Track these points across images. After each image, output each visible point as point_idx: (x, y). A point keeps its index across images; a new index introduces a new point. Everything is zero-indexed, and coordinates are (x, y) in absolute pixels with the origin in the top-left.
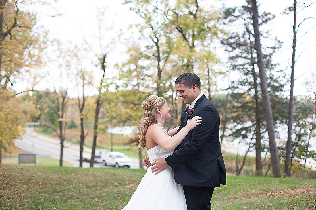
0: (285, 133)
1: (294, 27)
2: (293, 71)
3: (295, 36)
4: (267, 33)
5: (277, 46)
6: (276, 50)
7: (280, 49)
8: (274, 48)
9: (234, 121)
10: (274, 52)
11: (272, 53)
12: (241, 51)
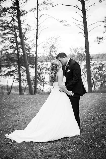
0: (33, 73)
1: (37, 19)
2: (37, 41)
3: (37, 24)
4: (23, 21)
5: (27, 28)
6: (27, 30)
7: (29, 30)
8: (26, 29)
9: (6, 67)
10: (26, 31)
11: (25, 32)
12: (9, 30)
